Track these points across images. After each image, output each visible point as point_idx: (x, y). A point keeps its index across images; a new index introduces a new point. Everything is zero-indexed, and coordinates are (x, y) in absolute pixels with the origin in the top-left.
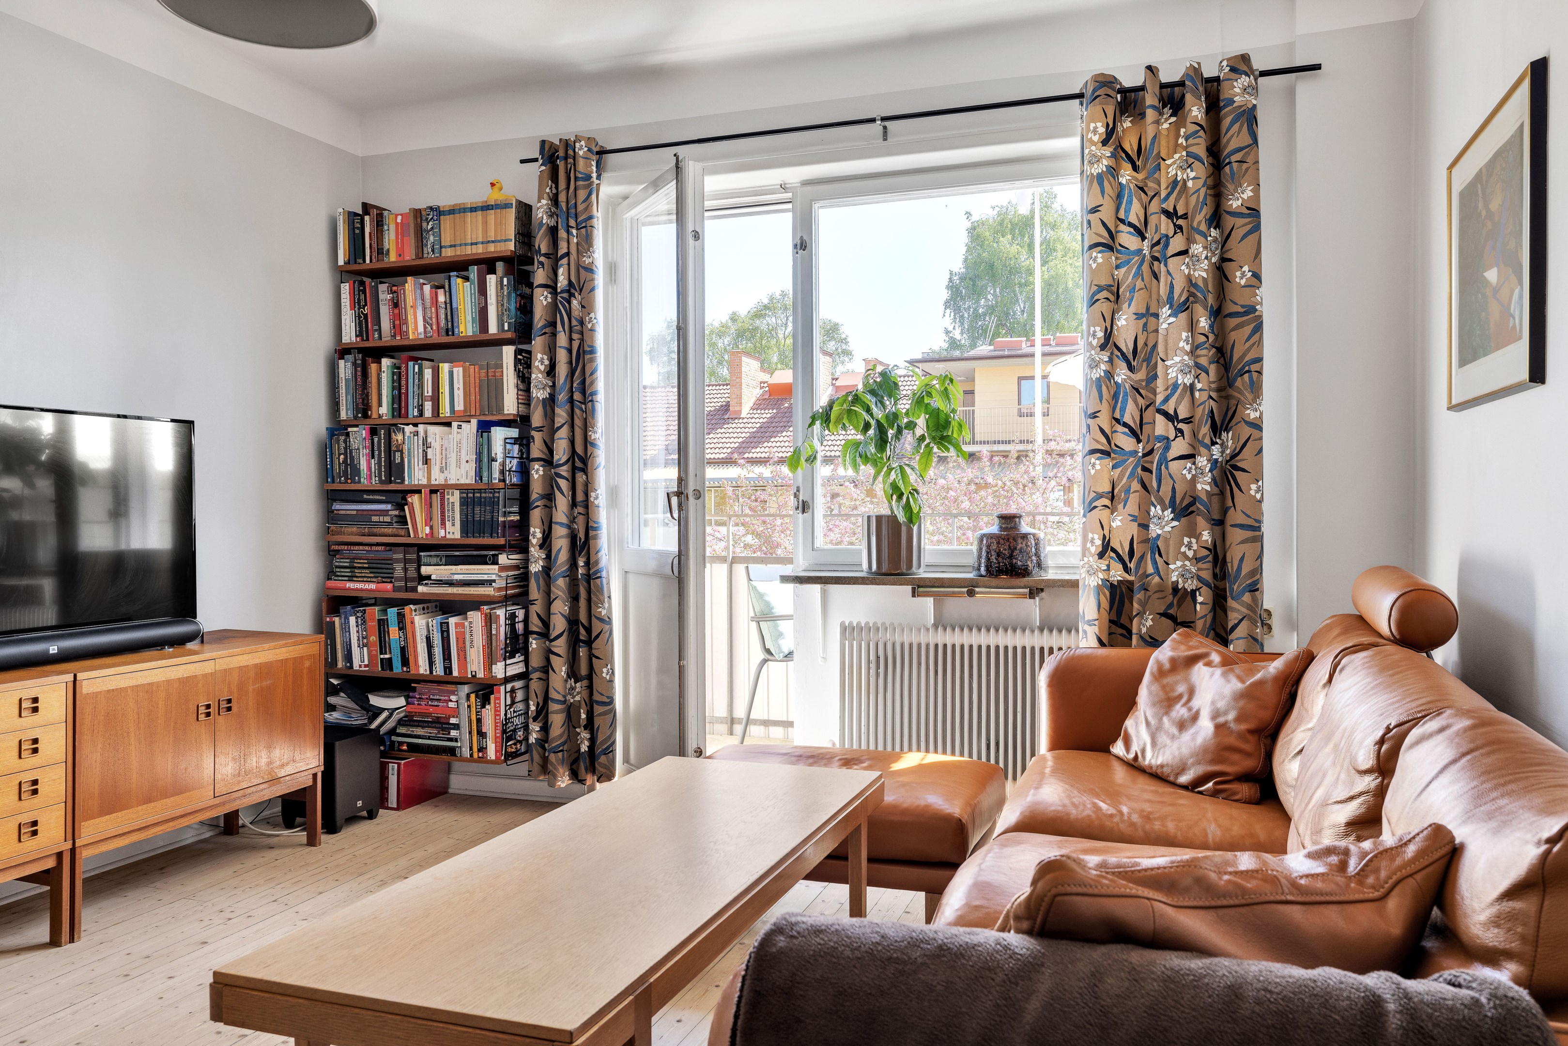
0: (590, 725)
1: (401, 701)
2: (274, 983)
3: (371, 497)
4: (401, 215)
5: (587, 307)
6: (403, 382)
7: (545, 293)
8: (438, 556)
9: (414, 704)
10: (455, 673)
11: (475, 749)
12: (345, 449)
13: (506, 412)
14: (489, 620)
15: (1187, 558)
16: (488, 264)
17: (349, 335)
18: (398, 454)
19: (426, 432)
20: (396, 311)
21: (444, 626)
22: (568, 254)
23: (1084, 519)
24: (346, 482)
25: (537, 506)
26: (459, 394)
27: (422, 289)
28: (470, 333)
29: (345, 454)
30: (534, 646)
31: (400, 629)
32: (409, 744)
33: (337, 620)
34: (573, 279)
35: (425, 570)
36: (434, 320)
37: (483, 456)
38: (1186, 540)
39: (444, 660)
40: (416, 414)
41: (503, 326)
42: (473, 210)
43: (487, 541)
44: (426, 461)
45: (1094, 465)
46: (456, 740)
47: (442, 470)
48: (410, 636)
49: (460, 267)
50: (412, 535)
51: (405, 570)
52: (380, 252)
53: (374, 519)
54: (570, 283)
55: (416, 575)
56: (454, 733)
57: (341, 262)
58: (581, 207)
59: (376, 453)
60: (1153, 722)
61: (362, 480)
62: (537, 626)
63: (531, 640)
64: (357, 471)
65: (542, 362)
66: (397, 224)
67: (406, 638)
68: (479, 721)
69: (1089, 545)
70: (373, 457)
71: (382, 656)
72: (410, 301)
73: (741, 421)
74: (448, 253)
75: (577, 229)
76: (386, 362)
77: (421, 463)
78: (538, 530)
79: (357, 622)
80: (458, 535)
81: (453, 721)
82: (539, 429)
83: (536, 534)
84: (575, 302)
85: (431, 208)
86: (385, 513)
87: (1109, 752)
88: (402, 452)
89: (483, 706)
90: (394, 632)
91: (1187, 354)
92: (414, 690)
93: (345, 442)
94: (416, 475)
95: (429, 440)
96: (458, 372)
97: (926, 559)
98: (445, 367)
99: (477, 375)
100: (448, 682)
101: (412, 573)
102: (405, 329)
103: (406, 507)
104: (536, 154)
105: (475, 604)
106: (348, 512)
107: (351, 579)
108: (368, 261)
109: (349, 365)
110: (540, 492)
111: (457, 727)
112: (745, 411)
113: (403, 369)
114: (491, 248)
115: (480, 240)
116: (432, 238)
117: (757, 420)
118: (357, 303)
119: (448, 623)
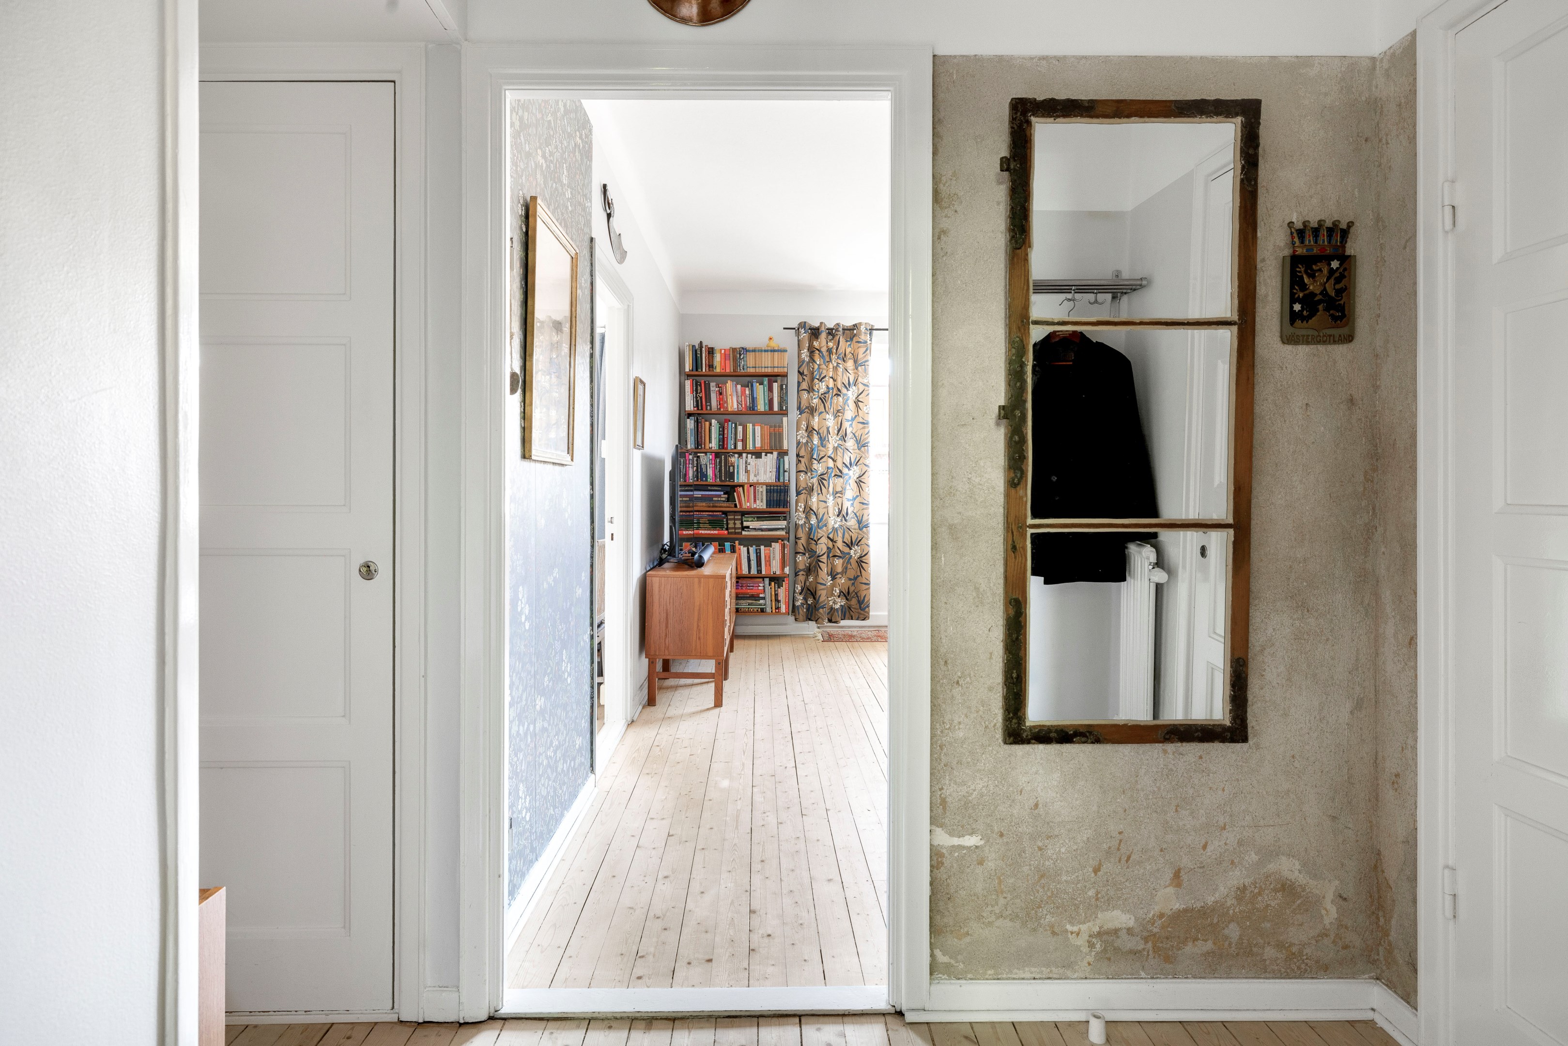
3: (713, 488)
4: (723, 350)
6: (726, 432)
7: (805, 393)
8: (752, 517)
10: (763, 572)
11: (774, 608)
13: (783, 447)
14: (783, 547)
16: (773, 378)
17: (690, 405)
18: (731, 469)
19: (745, 458)
20: (721, 397)
21: (758, 551)
26: (758, 439)
27: (736, 387)
28: (763, 409)
31: (732, 554)
35: (745, 524)
36: (743, 402)
37: (779, 469)
39: (757, 566)
40: (734, 448)
41: (781, 407)
42: (766, 351)
43: (778, 510)
44: (747, 472)
46: (765, 605)
47: (755, 476)
48: (738, 556)
49: (758, 378)
50: (738, 507)
51: (735, 524)
52: (711, 366)
53: (714, 499)
55: (740, 526)
56: (762, 601)
57: (687, 369)
59: (718, 467)
61: (708, 480)
63: (798, 556)
64: (706, 477)
66: (720, 354)
68: (776, 595)
70: (716, 469)
72: (729, 392)
74: (750, 370)
76: (714, 420)
77: (744, 472)
78: (802, 504)
80: (764, 508)
81: (761, 595)
82: (802, 457)
85: (742, 349)
86: (719, 496)
88: (734, 467)
89: (779, 587)
92: (740, 583)
93: (697, 461)
94: (741, 478)
95: (748, 462)
96: (758, 429)
98: (750, 426)
99: (768, 430)
100: (760, 576)
101: (738, 525)
102: (726, 405)
103: (735, 494)
105: (775, 539)
106: (699, 496)
107: (699, 529)
108: (704, 370)
109: (692, 421)
110: (804, 486)
111: (764, 598)
113: (725, 424)
114: (775, 371)
115: (769, 367)
116: (743, 361)
118: (695, 390)
119: (760, 549)
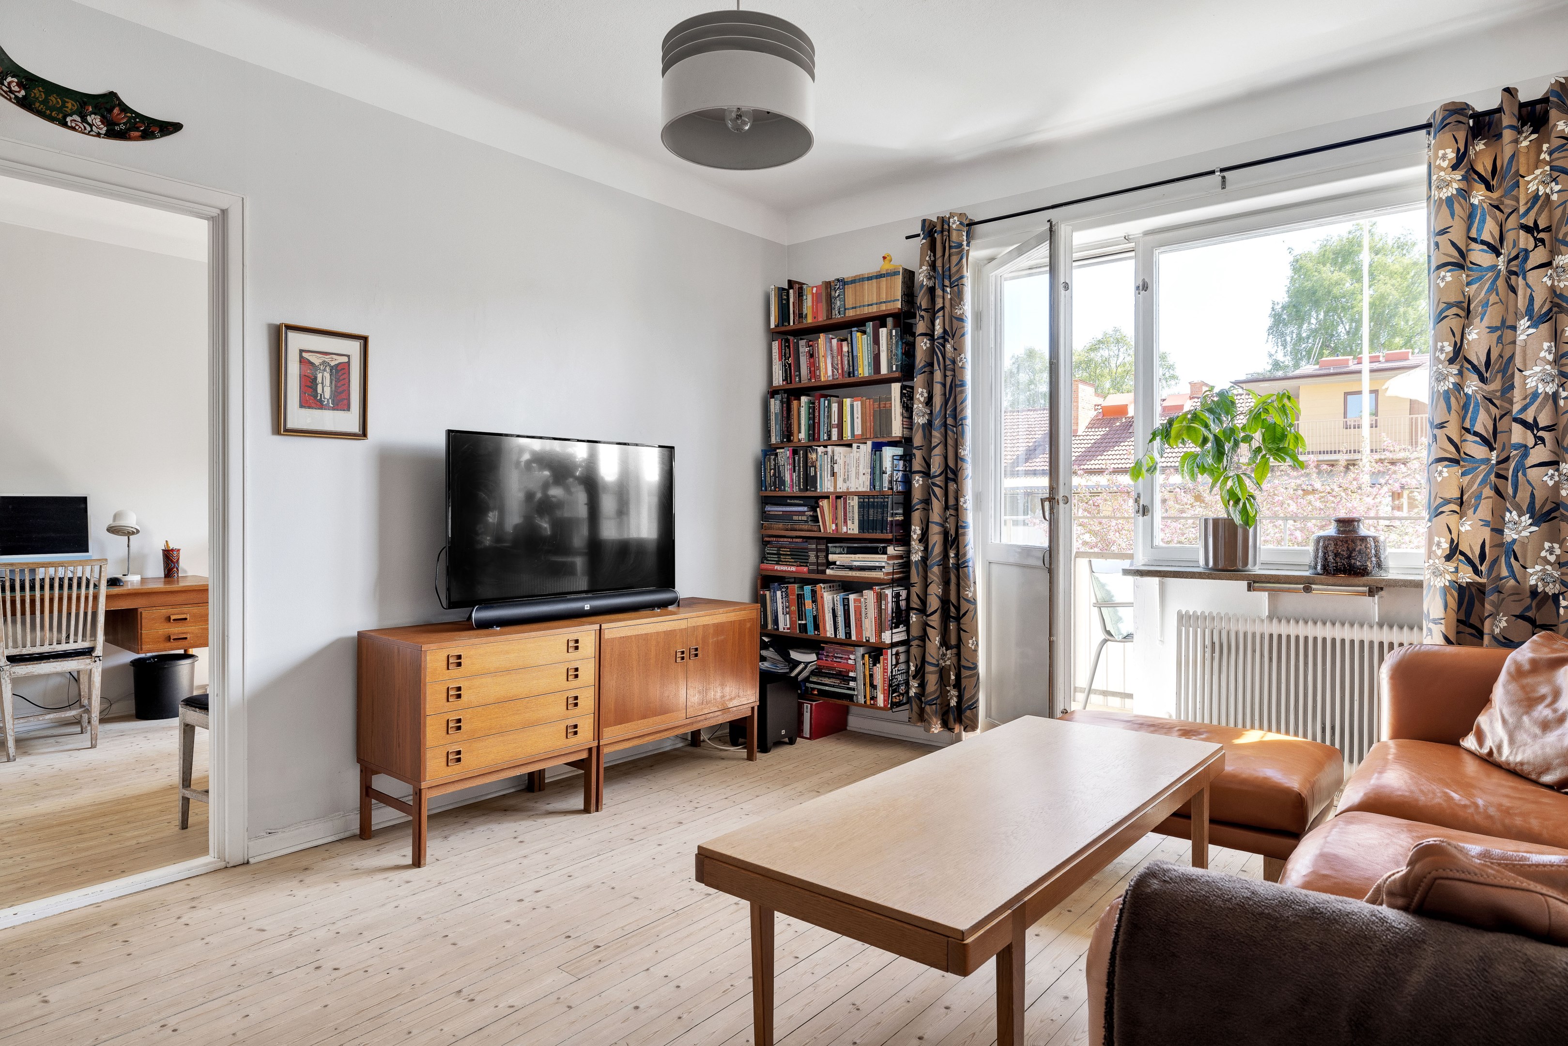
0: (958, 685)
1: (813, 657)
2: (739, 860)
3: (792, 501)
4: (816, 287)
5: (958, 349)
6: (817, 414)
7: (925, 340)
8: (841, 547)
9: (822, 660)
10: (854, 638)
11: (868, 698)
12: (775, 465)
13: (894, 435)
14: (880, 598)
15: (1548, 562)
16: (880, 320)
17: (778, 380)
18: (812, 469)
19: (833, 452)
20: (812, 360)
21: (846, 601)
22: (943, 308)
23: (1429, 524)
24: (775, 490)
25: (918, 509)
26: (858, 422)
27: (831, 342)
28: (867, 375)
29: (775, 469)
30: (914, 619)
31: (813, 602)
32: (819, 690)
33: (767, 593)
34: (947, 328)
35: (832, 557)
36: (840, 366)
37: (876, 470)
38: (1547, 545)
39: (845, 627)
40: (825, 438)
41: (892, 367)
42: (870, 278)
43: (878, 535)
44: (833, 474)
45: (1440, 473)
46: (854, 689)
47: (845, 481)
48: (820, 607)
49: (859, 323)
50: (822, 531)
51: (817, 557)
52: (801, 316)
53: (795, 518)
54: (945, 331)
55: (824, 561)
56: (852, 684)
57: (772, 326)
58: (954, 270)
59: (797, 468)
60: (1510, 720)
61: (786, 488)
62: (917, 604)
63: (911, 614)
64: (783, 482)
65: (922, 394)
66: (813, 294)
67: (817, 610)
68: (871, 676)
69: (1434, 548)
70: (794, 471)
71: (800, 622)
72: (822, 353)
73: (1077, 438)
74: (850, 314)
75: (951, 288)
76: (804, 399)
77: (829, 475)
78: (918, 528)
79: (782, 595)
80: (856, 531)
81: (852, 674)
82: (918, 448)
83: (916, 531)
84: (948, 346)
85: (838, 280)
86: (802, 513)
87: (1459, 745)
88: (815, 468)
89: (874, 665)
90: (808, 602)
91: (1550, 363)
92: (823, 649)
93: (775, 460)
94: (826, 485)
95: (835, 458)
96: (858, 404)
97: (1262, 557)
98: (847, 402)
99: (872, 407)
100: (848, 644)
101: (822, 560)
102: (818, 374)
103: (818, 509)
104: (918, 230)
105: (869, 585)
106: (776, 513)
107: (778, 563)
108: (792, 323)
109: (778, 402)
110: (920, 498)
111: (854, 679)
112: (1081, 429)
113: (817, 404)
114: (883, 307)
115: (875, 302)
116: (838, 303)
117: (1092, 437)
118: (783, 356)
119: (848, 599)
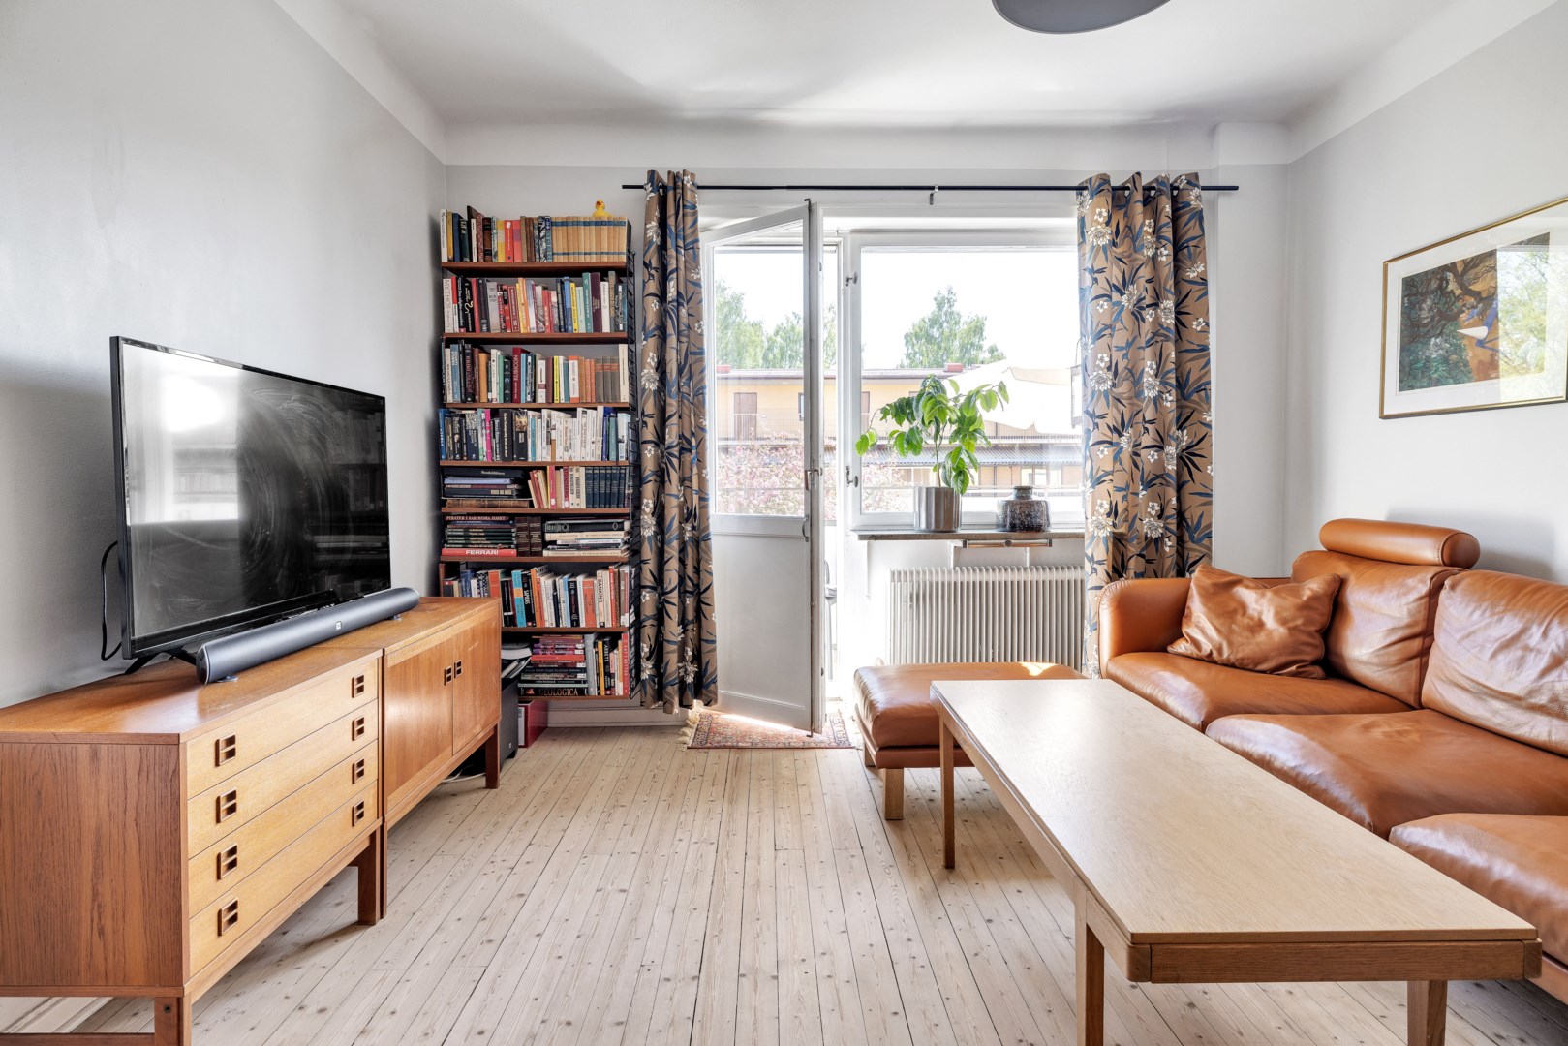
0: (697, 660)
1: (526, 652)
3: (489, 473)
4: (512, 222)
5: (696, 316)
6: (516, 371)
8: (562, 524)
9: (539, 654)
10: (583, 624)
11: (603, 688)
12: (460, 429)
13: (622, 401)
14: (617, 578)
15: (1152, 516)
16: (602, 272)
17: (453, 326)
18: (521, 435)
19: (549, 416)
20: (506, 307)
21: (572, 586)
22: (677, 269)
23: (1092, 490)
24: (462, 459)
25: (649, 481)
26: (574, 384)
27: (533, 289)
28: (585, 331)
29: (460, 434)
31: (524, 589)
32: (535, 689)
33: (456, 584)
34: (682, 291)
35: (549, 537)
36: (547, 318)
37: (608, 438)
38: (1150, 504)
39: (571, 614)
40: (529, 399)
41: (618, 327)
42: (586, 223)
43: (614, 510)
44: (550, 441)
45: (1102, 452)
46: (585, 682)
47: (566, 450)
48: (535, 594)
49: (575, 272)
50: (536, 506)
51: (530, 537)
52: (488, 253)
53: (493, 492)
54: (678, 293)
55: (540, 541)
56: (580, 676)
57: (444, 257)
58: (688, 231)
59: (497, 434)
61: (481, 457)
64: (476, 451)
65: (652, 359)
66: (506, 229)
67: (531, 597)
68: (607, 664)
69: (1097, 508)
70: (494, 437)
71: (506, 614)
72: (521, 299)
75: (685, 250)
76: (495, 353)
77: (545, 443)
78: (650, 501)
79: (478, 585)
80: (583, 506)
81: (579, 665)
82: (650, 416)
83: (648, 504)
84: (683, 311)
85: (543, 218)
86: (503, 487)
88: (525, 433)
89: (611, 651)
90: (518, 591)
91: (1151, 376)
92: (538, 641)
93: (460, 422)
94: (540, 453)
95: (553, 423)
96: (573, 365)
98: (559, 360)
99: (593, 368)
100: (576, 631)
101: (536, 538)
102: (515, 323)
103: (529, 482)
104: (643, 180)
105: (605, 566)
106: (462, 487)
107: (465, 546)
108: (475, 260)
109: (456, 353)
110: (652, 469)
111: (584, 670)
113: (516, 359)
114: (605, 258)
115: (594, 250)
116: (544, 244)
118: (461, 297)
119: (575, 582)
